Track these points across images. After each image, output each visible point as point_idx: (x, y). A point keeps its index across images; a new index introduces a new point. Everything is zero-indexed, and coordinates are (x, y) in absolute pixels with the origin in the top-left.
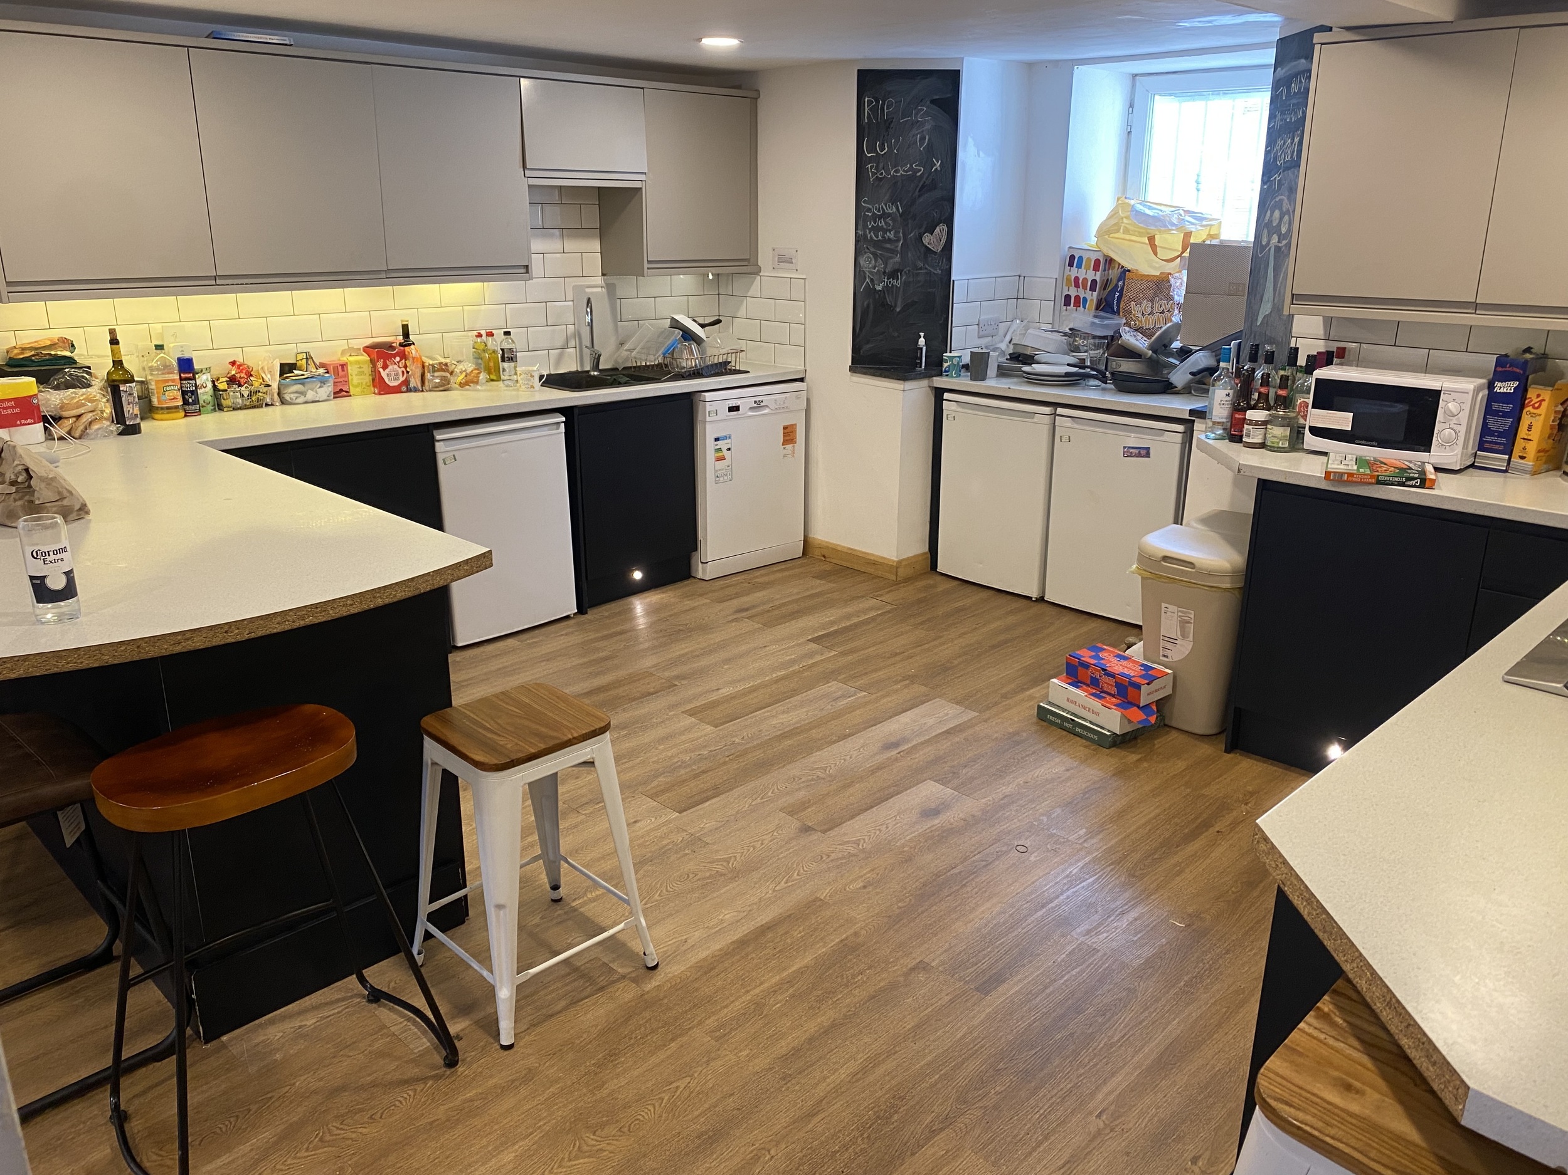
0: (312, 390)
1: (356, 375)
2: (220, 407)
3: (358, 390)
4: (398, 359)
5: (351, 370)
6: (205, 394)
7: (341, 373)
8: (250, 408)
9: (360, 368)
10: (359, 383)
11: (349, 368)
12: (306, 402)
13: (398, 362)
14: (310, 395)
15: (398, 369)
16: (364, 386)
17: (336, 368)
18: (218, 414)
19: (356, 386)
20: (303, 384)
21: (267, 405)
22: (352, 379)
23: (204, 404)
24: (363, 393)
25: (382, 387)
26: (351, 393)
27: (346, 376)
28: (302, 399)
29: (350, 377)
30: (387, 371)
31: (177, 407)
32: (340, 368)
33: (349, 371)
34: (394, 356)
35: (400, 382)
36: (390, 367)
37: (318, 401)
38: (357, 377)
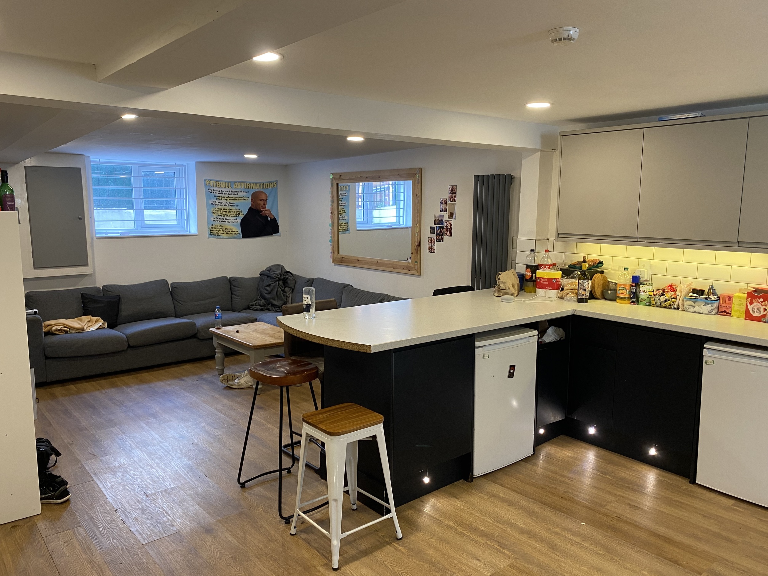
0: (699, 306)
1: (737, 305)
2: (650, 304)
3: (737, 314)
4: (762, 300)
5: (735, 301)
6: (643, 295)
7: (727, 301)
8: (664, 308)
9: (741, 301)
10: (738, 310)
11: (734, 299)
12: (695, 312)
13: (762, 302)
14: (697, 309)
15: (761, 306)
16: (740, 313)
17: (725, 298)
18: (648, 307)
19: (736, 311)
20: (695, 302)
21: (674, 308)
22: (734, 306)
23: (641, 300)
24: (739, 317)
25: (749, 316)
26: (732, 315)
27: (731, 304)
28: (691, 310)
29: (733, 305)
30: (752, 306)
31: (625, 298)
32: (727, 298)
33: (733, 301)
34: (759, 298)
35: (761, 315)
36: (755, 304)
37: (702, 313)
38: (738, 306)
